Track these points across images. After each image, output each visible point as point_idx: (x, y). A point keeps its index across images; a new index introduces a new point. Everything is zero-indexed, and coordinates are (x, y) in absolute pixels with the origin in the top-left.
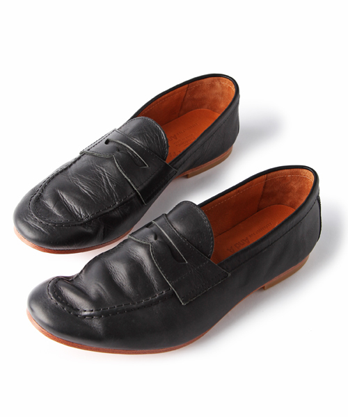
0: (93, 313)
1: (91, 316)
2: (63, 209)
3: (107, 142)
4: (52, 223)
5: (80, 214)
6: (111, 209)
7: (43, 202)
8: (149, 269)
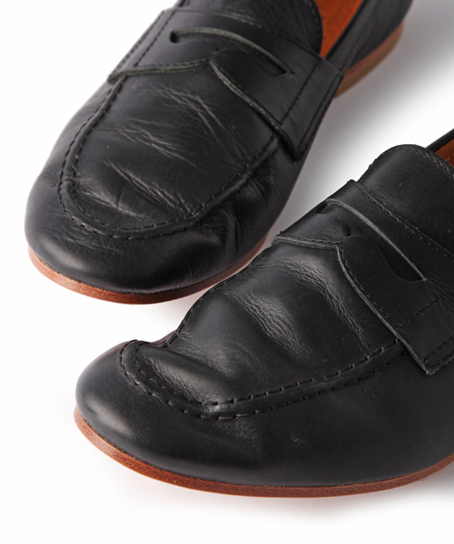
0: (232, 406)
1: (230, 415)
2: (142, 203)
3: (174, 38)
4: (119, 233)
5: (181, 205)
6: (241, 182)
7: (87, 197)
8: (341, 303)
